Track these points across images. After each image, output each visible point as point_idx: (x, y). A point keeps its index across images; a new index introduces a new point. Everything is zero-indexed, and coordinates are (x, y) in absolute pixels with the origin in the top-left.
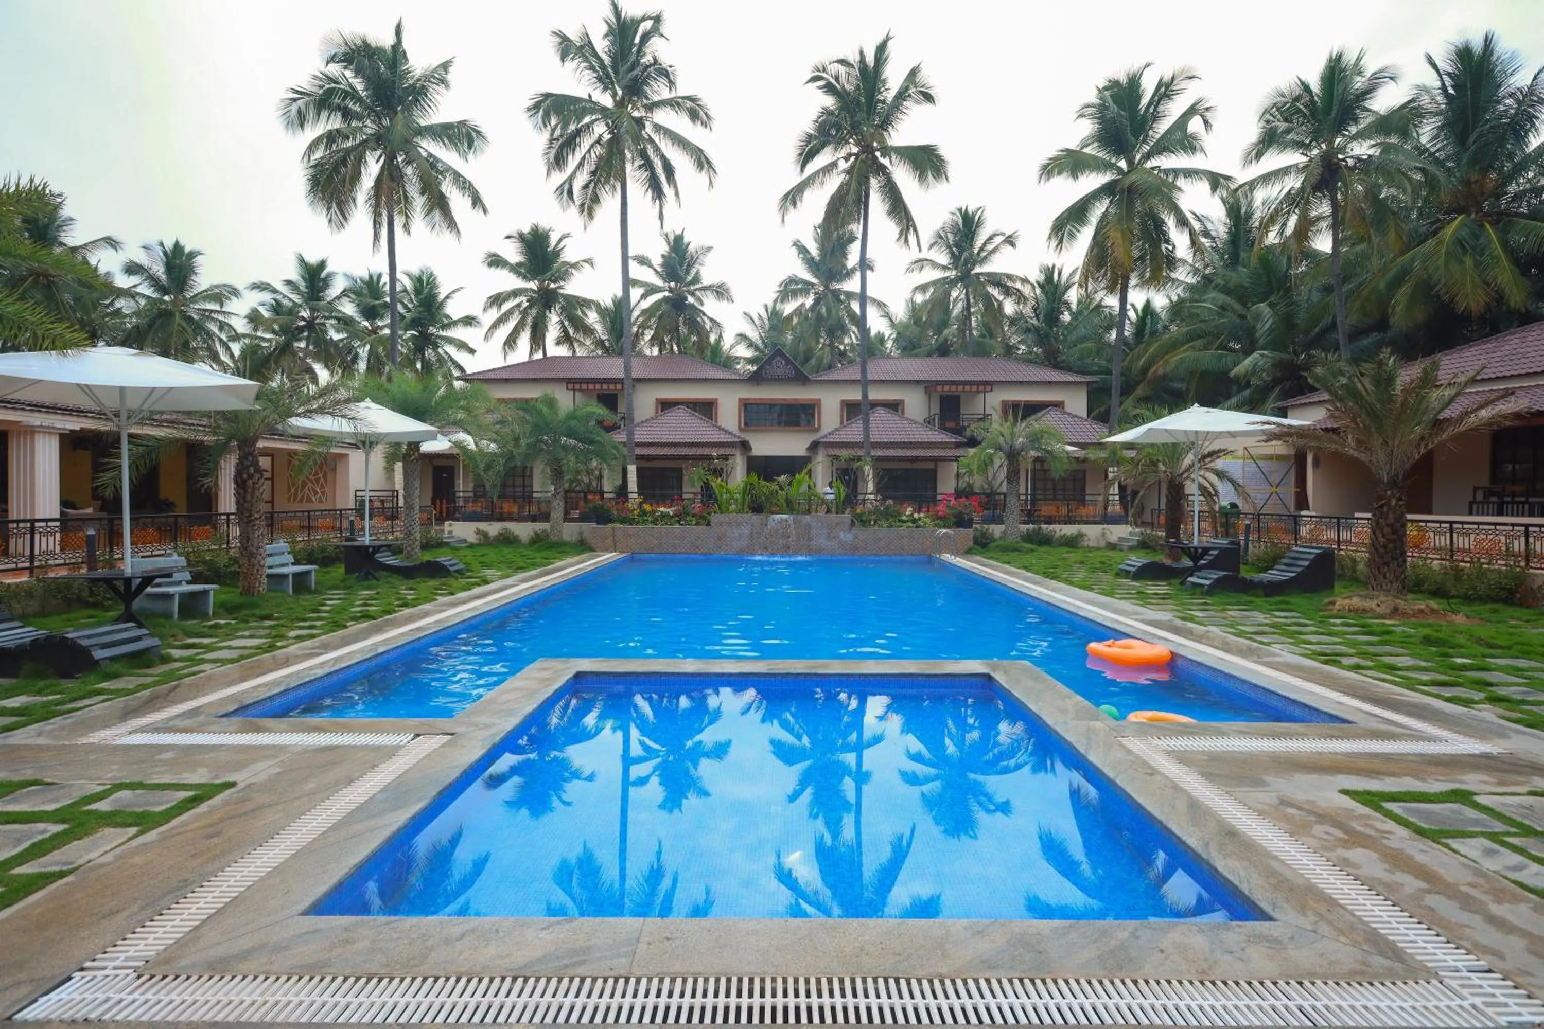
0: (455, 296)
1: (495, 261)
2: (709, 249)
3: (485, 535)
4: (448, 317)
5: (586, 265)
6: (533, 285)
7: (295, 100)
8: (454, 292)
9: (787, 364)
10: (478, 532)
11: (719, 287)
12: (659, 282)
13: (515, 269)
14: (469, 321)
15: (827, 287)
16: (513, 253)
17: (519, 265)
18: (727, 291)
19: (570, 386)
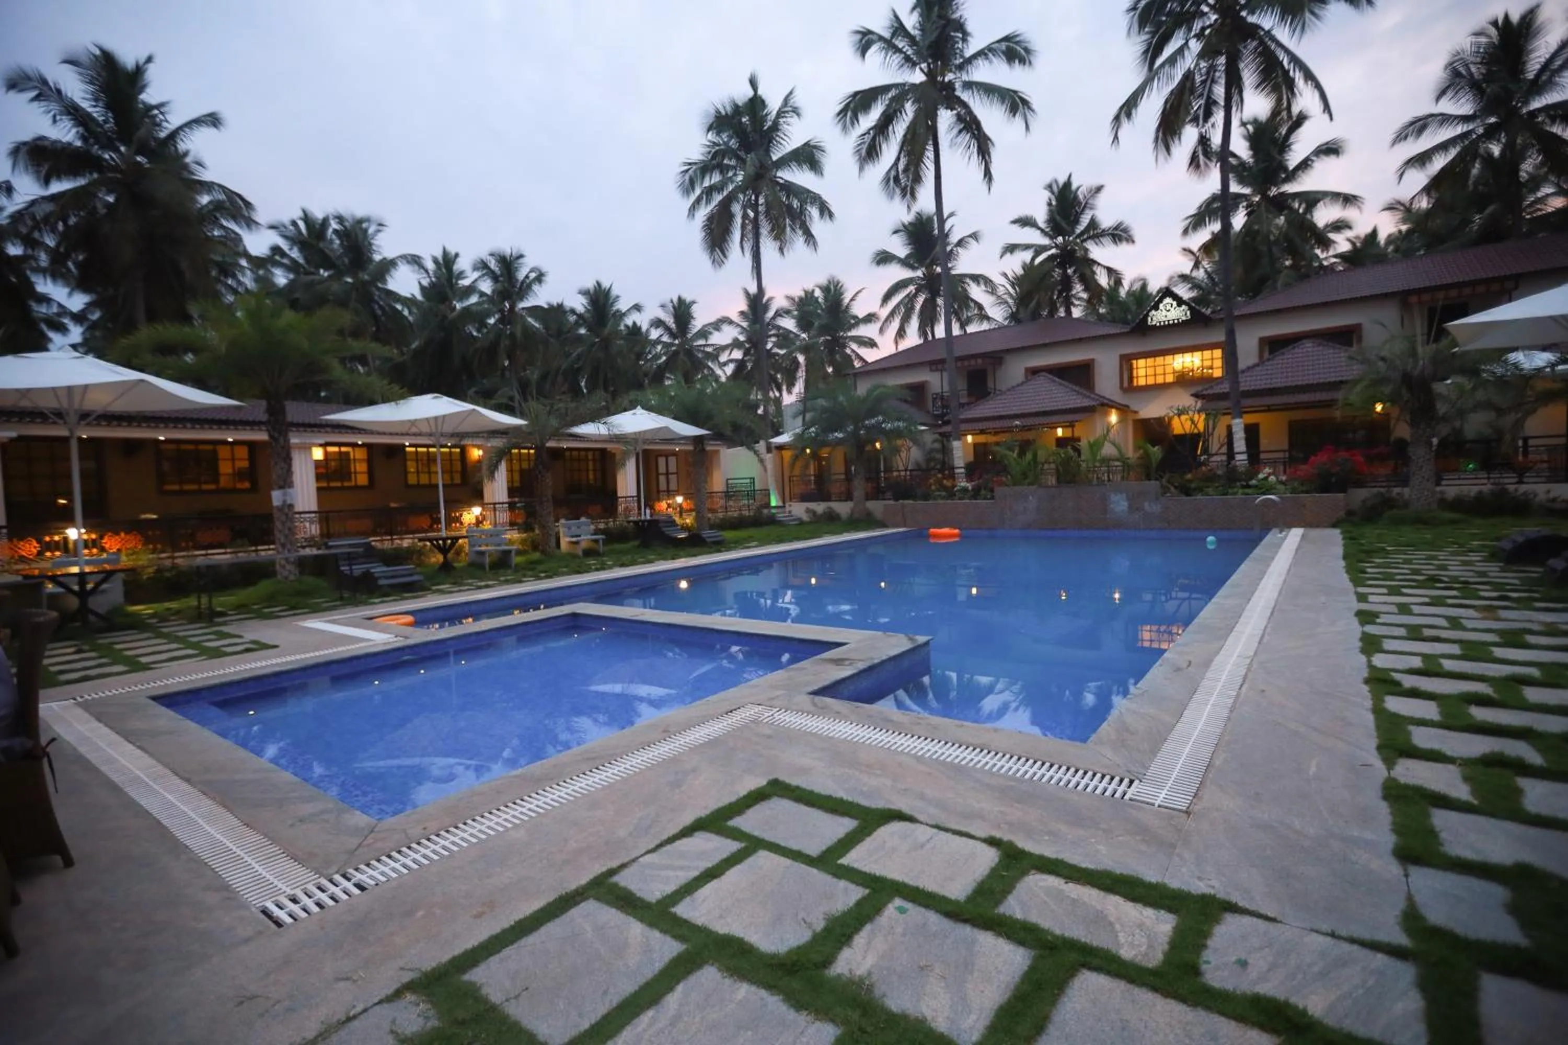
0: (858, 298)
1: (884, 258)
2: (1099, 189)
3: (814, 513)
4: (855, 317)
5: (970, 240)
6: (919, 273)
7: (687, 171)
8: (857, 293)
9: (1179, 305)
10: (808, 510)
11: (1116, 228)
12: (1046, 241)
13: (904, 263)
14: (870, 318)
15: (1265, 196)
16: (900, 248)
17: (908, 257)
18: (1126, 230)
19: (934, 368)
